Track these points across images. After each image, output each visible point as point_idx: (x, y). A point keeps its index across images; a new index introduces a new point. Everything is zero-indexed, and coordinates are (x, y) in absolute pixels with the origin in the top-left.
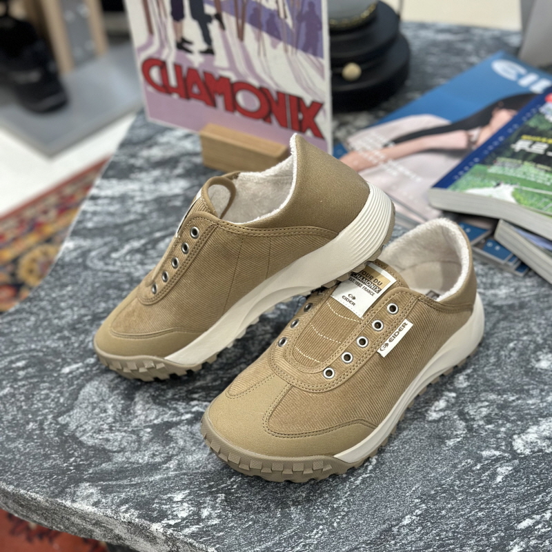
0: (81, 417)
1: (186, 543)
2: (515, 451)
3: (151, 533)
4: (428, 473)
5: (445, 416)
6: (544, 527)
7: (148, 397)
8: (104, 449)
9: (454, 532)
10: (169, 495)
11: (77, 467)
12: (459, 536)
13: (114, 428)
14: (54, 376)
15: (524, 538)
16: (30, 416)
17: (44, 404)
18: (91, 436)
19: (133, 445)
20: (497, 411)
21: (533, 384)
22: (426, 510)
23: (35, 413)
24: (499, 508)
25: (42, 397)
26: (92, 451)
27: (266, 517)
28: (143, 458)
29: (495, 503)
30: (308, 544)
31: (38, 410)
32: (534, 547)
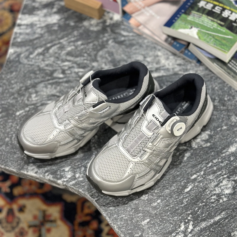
1: (71, 187)
2: (192, 147)
6: (200, 178)
9: (168, 181)
10: (63, 169)
12: (170, 182)
14: (13, 117)
15: (193, 182)
16: (6, 135)
17: (11, 129)
25: (10, 126)
29: (183, 169)
31: (9, 132)
32: (196, 186)
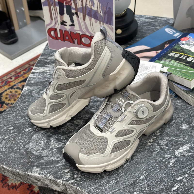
0: (33, 145)
1: (70, 186)
2: (176, 155)
3: (58, 183)
4: (148, 163)
5: (153, 144)
6: (185, 179)
7: (55, 139)
8: (41, 156)
9: (157, 181)
10: (63, 171)
11: (32, 162)
12: (158, 182)
13: (44, 149)
14: (23, 132)
15: (179, 183)
16: (16, 145)
17: (20, 141)
18: (36, 152)
19: (50, 154)
20: (169, 143)
21: (181, 134)
22: (148, 174)
23: (17, 144)
24: (171, 173)
25: (19, 139)
26: (37, 156)
27: (96, 177)
28: (54, 159)
29: (170, 172)
30: (110, 186)
31: (18, 143)
32: (182, 186)
